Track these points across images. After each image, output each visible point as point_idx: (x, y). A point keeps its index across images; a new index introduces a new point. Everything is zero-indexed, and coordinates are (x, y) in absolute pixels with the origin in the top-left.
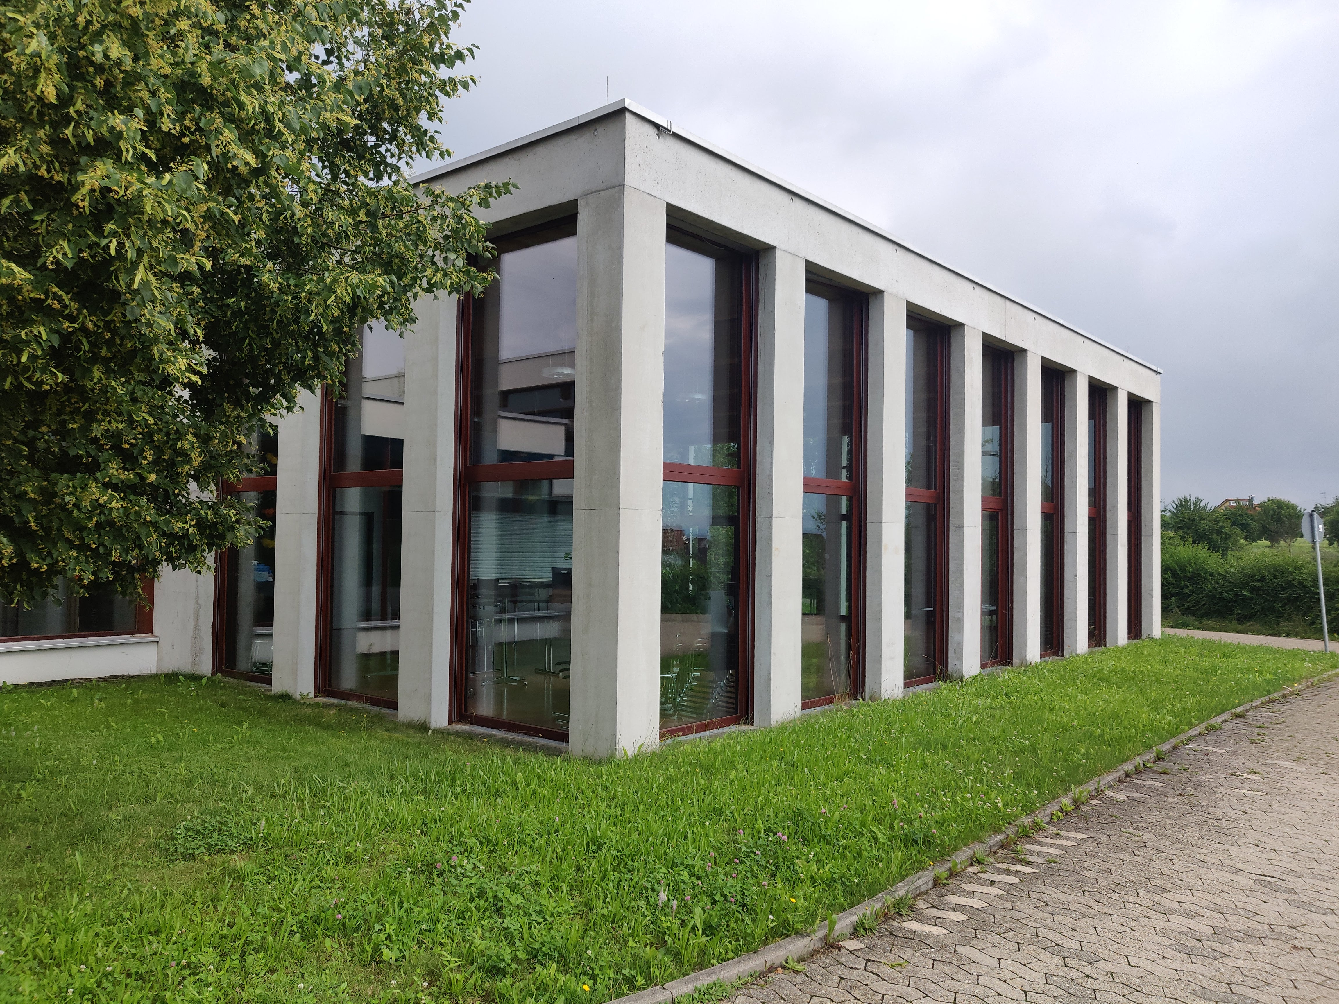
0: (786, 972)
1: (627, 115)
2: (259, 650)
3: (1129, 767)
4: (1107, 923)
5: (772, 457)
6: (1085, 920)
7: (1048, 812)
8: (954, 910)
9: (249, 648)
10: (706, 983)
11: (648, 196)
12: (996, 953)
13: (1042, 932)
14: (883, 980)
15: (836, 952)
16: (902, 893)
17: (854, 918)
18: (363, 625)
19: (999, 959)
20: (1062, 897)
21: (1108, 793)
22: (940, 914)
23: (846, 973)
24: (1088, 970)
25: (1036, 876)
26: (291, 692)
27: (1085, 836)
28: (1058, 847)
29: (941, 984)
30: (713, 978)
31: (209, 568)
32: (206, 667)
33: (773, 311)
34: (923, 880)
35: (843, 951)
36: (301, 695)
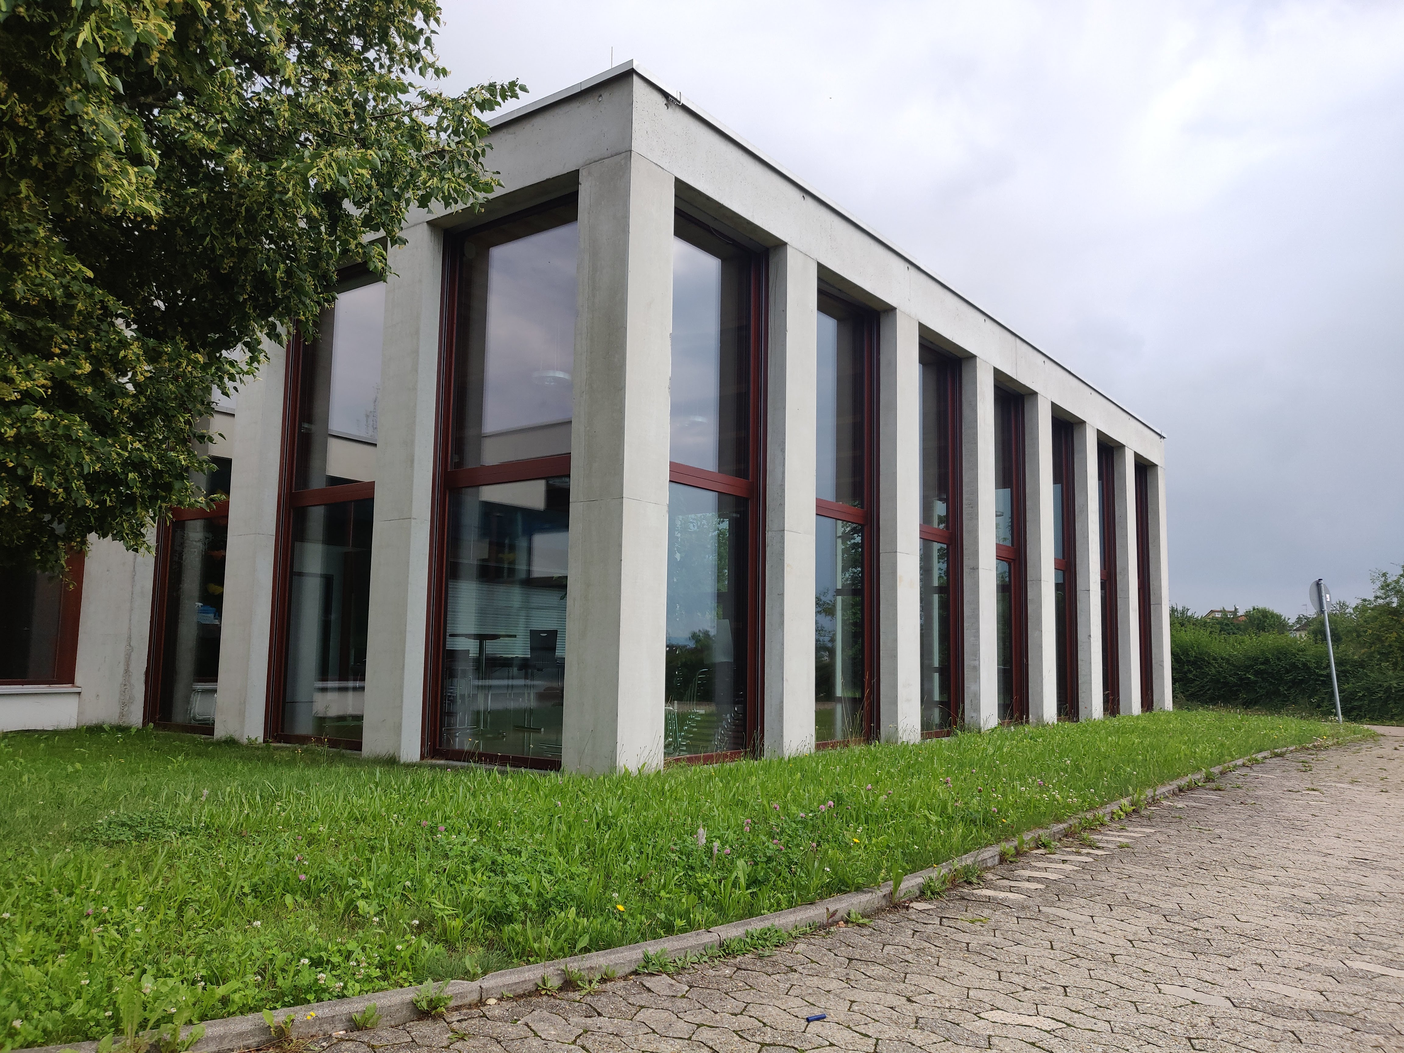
0: (850, 925)
1: (635, 78)
2: (199, 707)
3: (1183, 782)
4: (1202, 891)
5: (784, 465)
6: (1176, 888)
7: (1108, 810)
8: (1028, 881)
9: (187, 700)
10: (759, 928)
11: (656, 167)
12: (1087, 912)
13: (1133, 897)
14: (964, 932)
15: (904, 911)
16: (969, 862)
17: (920, 880)
18: (320, 684)
19: (1092, 917)
20: (1143, 871)
21: (1165, 803)
22: (1013, 884)
23: (919, 927)
24: (1195, 925)
25: (1112, 857)
26: (236, 736)
27: (1153, 831)
28: (1126, 837)
29: (1032, 935)
30: (767, 924)
31: (148, 548)
32: (136, 717)
33: (785, 311)
34: (990, 854)
35: (911, 910)
36: (249, 739)
